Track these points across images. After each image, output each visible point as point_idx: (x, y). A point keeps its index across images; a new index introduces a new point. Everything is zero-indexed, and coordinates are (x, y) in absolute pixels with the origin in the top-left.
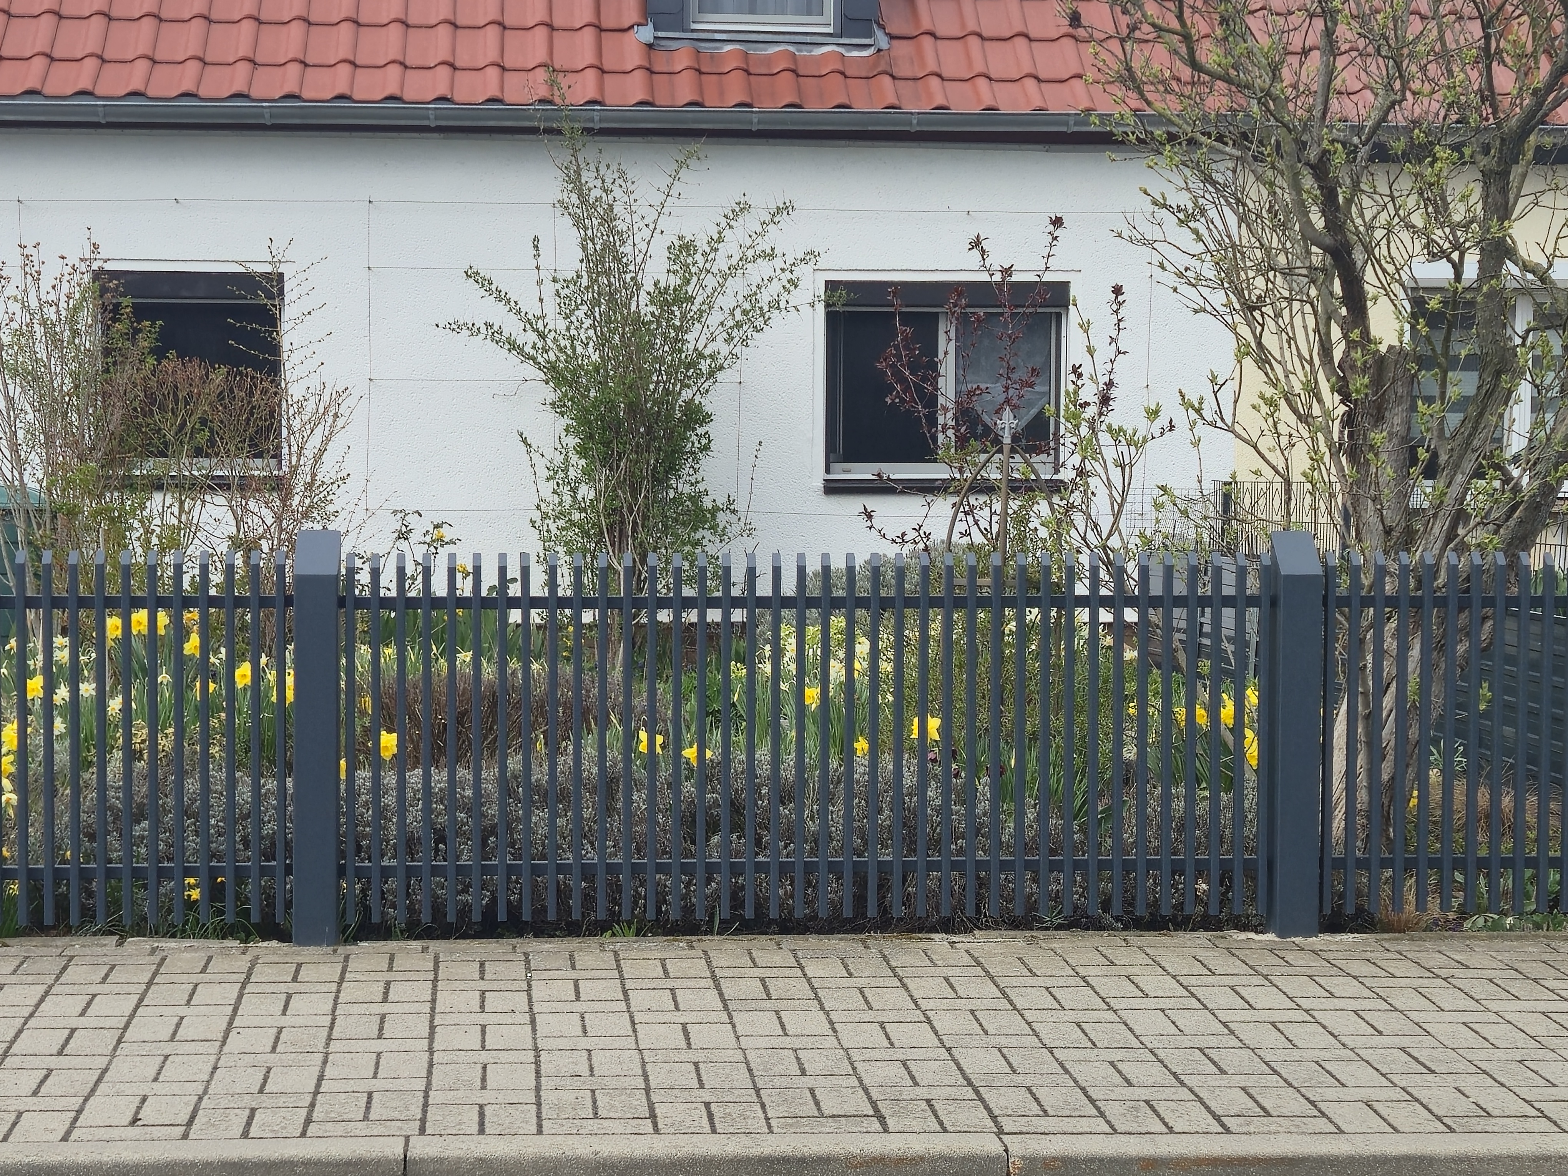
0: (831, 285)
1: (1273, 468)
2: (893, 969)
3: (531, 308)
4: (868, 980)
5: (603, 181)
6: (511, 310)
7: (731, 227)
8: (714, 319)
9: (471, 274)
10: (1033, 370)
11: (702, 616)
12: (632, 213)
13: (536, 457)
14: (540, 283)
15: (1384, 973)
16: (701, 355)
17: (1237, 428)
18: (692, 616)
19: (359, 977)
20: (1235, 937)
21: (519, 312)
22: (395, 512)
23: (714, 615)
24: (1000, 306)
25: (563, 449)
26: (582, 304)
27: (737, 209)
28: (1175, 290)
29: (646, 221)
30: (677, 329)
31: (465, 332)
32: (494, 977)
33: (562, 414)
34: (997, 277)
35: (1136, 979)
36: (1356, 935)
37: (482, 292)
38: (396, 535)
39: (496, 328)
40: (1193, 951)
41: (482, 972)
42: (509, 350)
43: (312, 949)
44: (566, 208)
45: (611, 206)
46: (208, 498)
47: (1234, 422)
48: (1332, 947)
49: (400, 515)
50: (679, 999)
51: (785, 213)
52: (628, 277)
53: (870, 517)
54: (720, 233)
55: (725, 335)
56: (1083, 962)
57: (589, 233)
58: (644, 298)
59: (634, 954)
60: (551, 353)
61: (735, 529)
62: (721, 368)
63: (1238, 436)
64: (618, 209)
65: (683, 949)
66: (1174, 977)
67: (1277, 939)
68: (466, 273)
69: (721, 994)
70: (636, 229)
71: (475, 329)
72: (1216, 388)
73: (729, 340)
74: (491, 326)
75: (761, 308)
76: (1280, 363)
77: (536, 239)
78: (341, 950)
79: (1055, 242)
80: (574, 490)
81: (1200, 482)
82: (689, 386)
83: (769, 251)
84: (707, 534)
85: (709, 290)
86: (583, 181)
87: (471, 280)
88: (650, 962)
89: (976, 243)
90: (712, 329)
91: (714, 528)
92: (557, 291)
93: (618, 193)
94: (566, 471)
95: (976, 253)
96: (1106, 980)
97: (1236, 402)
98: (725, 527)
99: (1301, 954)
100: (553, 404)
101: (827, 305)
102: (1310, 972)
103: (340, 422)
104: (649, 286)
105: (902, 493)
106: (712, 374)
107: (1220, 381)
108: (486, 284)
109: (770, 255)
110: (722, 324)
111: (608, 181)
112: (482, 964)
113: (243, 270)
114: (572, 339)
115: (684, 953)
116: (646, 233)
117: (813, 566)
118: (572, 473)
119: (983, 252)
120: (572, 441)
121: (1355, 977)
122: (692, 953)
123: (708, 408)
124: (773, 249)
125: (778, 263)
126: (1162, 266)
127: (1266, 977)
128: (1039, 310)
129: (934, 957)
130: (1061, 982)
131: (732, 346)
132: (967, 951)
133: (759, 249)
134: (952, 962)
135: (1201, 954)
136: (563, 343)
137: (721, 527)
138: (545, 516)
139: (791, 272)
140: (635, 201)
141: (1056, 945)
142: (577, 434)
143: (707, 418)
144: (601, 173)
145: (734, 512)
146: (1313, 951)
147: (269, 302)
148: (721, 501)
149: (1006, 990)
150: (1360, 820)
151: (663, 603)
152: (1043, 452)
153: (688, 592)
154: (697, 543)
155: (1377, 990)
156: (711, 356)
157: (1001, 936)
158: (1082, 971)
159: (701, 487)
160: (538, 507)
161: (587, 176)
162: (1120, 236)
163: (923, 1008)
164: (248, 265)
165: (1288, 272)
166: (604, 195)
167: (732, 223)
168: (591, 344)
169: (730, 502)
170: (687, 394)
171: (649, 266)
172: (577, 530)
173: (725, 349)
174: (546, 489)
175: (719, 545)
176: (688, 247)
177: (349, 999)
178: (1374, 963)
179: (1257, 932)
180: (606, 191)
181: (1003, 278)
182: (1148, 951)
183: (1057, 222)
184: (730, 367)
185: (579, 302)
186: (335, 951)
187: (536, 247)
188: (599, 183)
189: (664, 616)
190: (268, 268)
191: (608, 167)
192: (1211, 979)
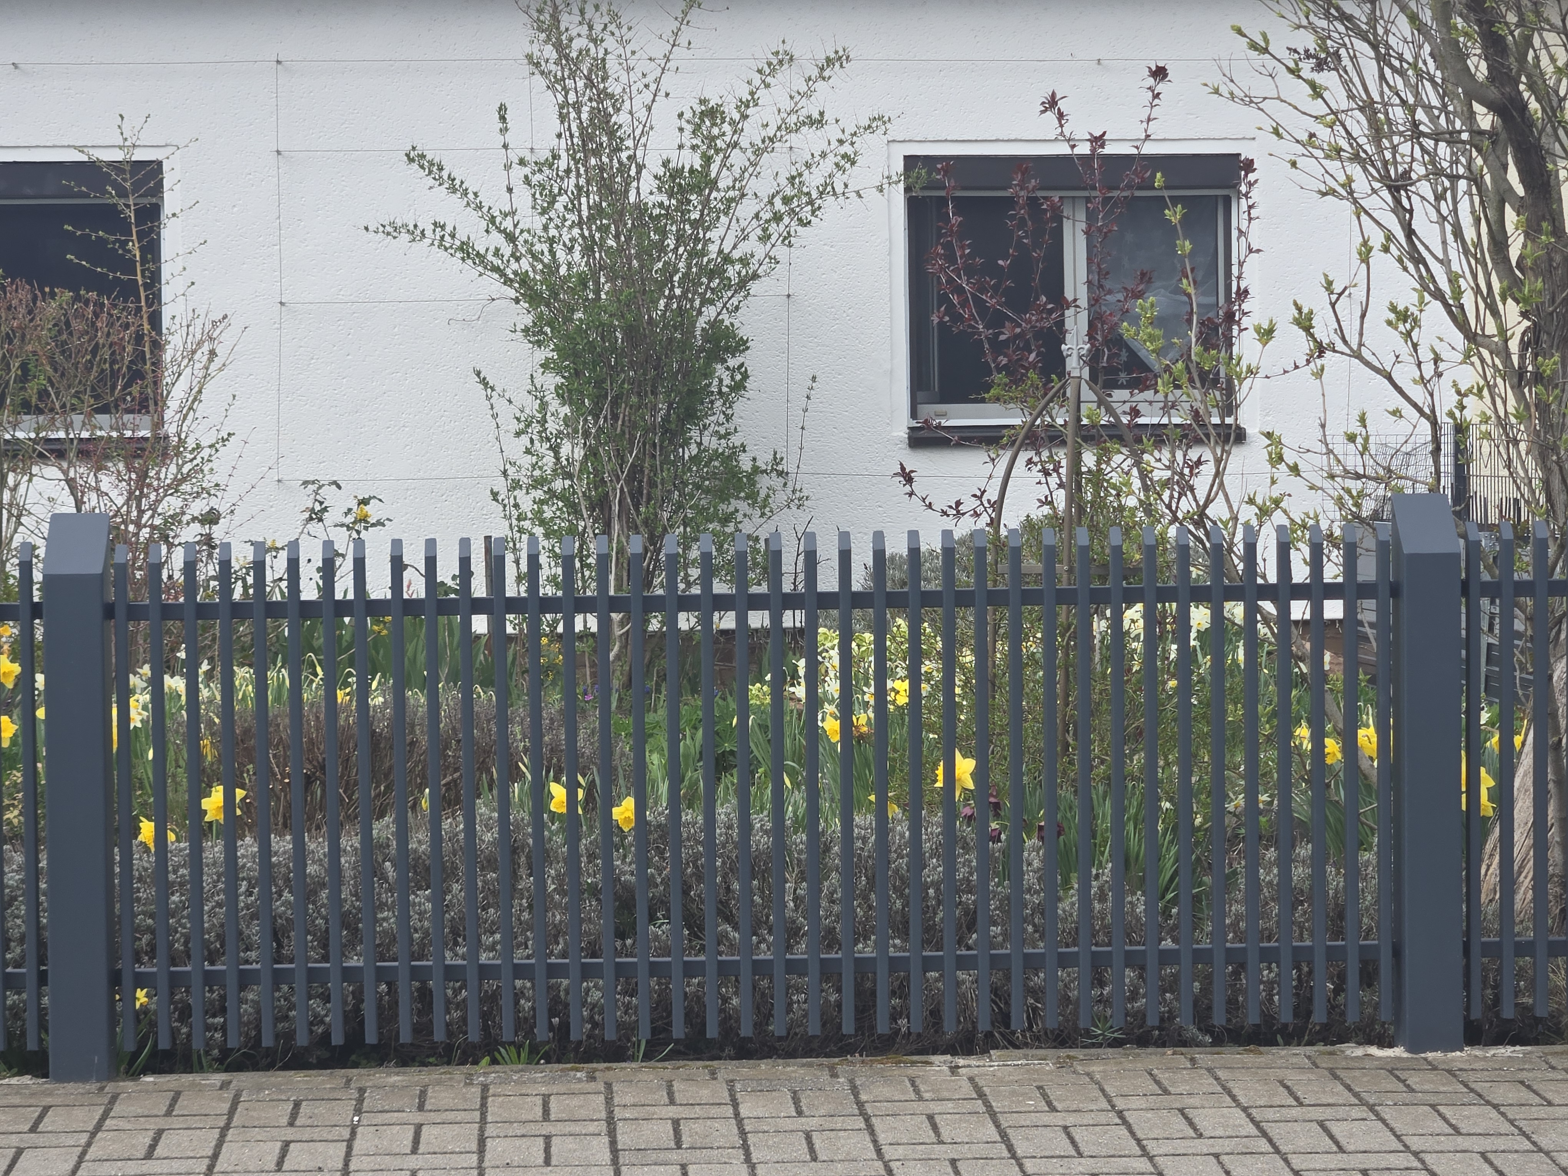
0: (910, 161)
1: (1415, 405)
2: (860, 1105)
3: (498, 202)
4: (821, 1121)
5: (591, 28)
6: (468, 204)
7: (767, 86)
8: (746, 210)
9: (415, 157)
10: (1143, 275)
11: (742, 620)
12: (629, 70)
13: (501, 405)
14: (508, 167)
15: (1538, 1100)
16: (727, 259)
17: (1365, 352)
18: (727, 621)
19: (122, 1124)
20: (1348, 1052)
21: (480, 207)
22: (306, 483)
23: (758, 619)
24: (1085, 189)
25: (536, 392)
26: (560, 194)
27: (775, 62)
28: (1294, 164)
29: (645, 81)
30: (695, 224)
31: (405, 237)
32: (309, 1122)
33: (539, 343)
34: (1084, 149)
35: (1190, 1113)
36: (1518, 1048)
37: (430, 181)
38: (307, 515)
39: (449, 229)
40: (1281, 1074)
41: (294, 1115)
42: (463, 259)
43: (70, 1086)
44: (537, 65)
45: (603, 60)
46: (35, 470)
47: (1361, 344)
48: (1476, 1066)
49: (311, 487)
50: (554, 1150)
51: (837, 65)
52: (624, 155)
53: (908, 478)
54: (752, 94)
55: (759, 232)
56: (1125, 1090)
57: (572, 97)
58: (647, 183)
59: (509, 1089)
60: (523, 261)
61: (781, 497)
62: (755, 276)
63: (1367, 364)
64: (612, 64)
65: (580, 1080)
66: (1245, 1109)
67: (1406, 1055)
68: (408, 155)
69: (613, 1143)
70: (634, 92)
71: (418, 232)
72: (1334, 297)
73: (765, 238)
74: (443, 227)
75: (808, 194)
76: (1441, 262)
77: (502, 109)
78: (110, 1087)
79: (1156, 101)
80: (555, 449)
81: (1323, 426)
82: (712, 302)
83: (816, 116)
84: (743, 506)
85: (737, 172)
86: (563, 28)
87: (415, 166)
88: (529, 1099)
89: (1052, 103)
90: (743, 224)
91: (752, 496)
92: (526, 177)
93: (610, 43)
94: (543, 422)
95: (1051, 116)
96: (1149, 1115)
97: (1363, 316)
98: (768, 496)
99: (1431, 1075)
100: (526, 330)
101: (907, 190)
102: (1433, 1099)
103: (217, 362)
104: (653, 166)
105: (959, 445)
106: (743, 284)
107: (1337, 288)
108: (434, 168)
109: (817, 122)
110: (757, 216)
111: (598, 27)
112: (297, 1105)
113: (84, 158)
114: (551, 241)
115: (579, 1086)
116: (647, 96)
117: (896, 546)
118: (552, 426)
119: (1061, 116)
120: (551, 381)
121: (1496, 1107)
122: (592, 1086)
123: (742, 333)
124: (822, 114)
125: (832, 132)
126: (1276, 132)
127: (1371, 1108)
128: (1138, 193)
129: (922, 1088)
130: (1088, 1119)
131: (769, 245)
132: (971, 1079)
133: (803, 113)
134: (946, 1094)
135: (1292, 1077)
136: (538, 247)
137: (763, 494)
138: (516, 485)
139: (852, 144)
140: (633, 53)
141: (1096, 1068)
142: (559, 371)
143: (741, 346)
144: (587, 16)
145: (780, 474)
146: (1449, 1071)
147: (122, 201)
148: (764, 460)
149: (1008, 1131)
150: (1553, 889)
151: (687, 603)
152: (1147, 388)
153: (720, 587)
154: (726, 520)
155: (1521, 1124)
156: (741, 260)
157: (1026, 1057)
158: (1120, 1104)
159: (736, 440)
160: (505, 473)
161: (569, 21)
162: (1216, 91)
163: (887, 1158)
164: (91, 151)
165: (1452, 138)
166: (591, 45)
167: (769, 80)
168: (577, 248)
169: (777, 461)
170: (710, 312)
171: (653, 140)
172: (560, 504)
173: (760, 251)
174: (516, 448)
175: (757, 520)
176: (712, 113)
177: (100, 1154)
178: (1529, 1087)
179: (1381, 1045)
180: (594, 41)
181: (1093, 150)
182: (1220, 1073)
183: (1160, 73)
184: (767, 274)
185: (556, 191)
186: (102, 1089)
187: (503, 119)
188: (584, 30)
189: (686, 621)
190: (117, 156)
191: (597, 8)
192: (1296, 1112)
